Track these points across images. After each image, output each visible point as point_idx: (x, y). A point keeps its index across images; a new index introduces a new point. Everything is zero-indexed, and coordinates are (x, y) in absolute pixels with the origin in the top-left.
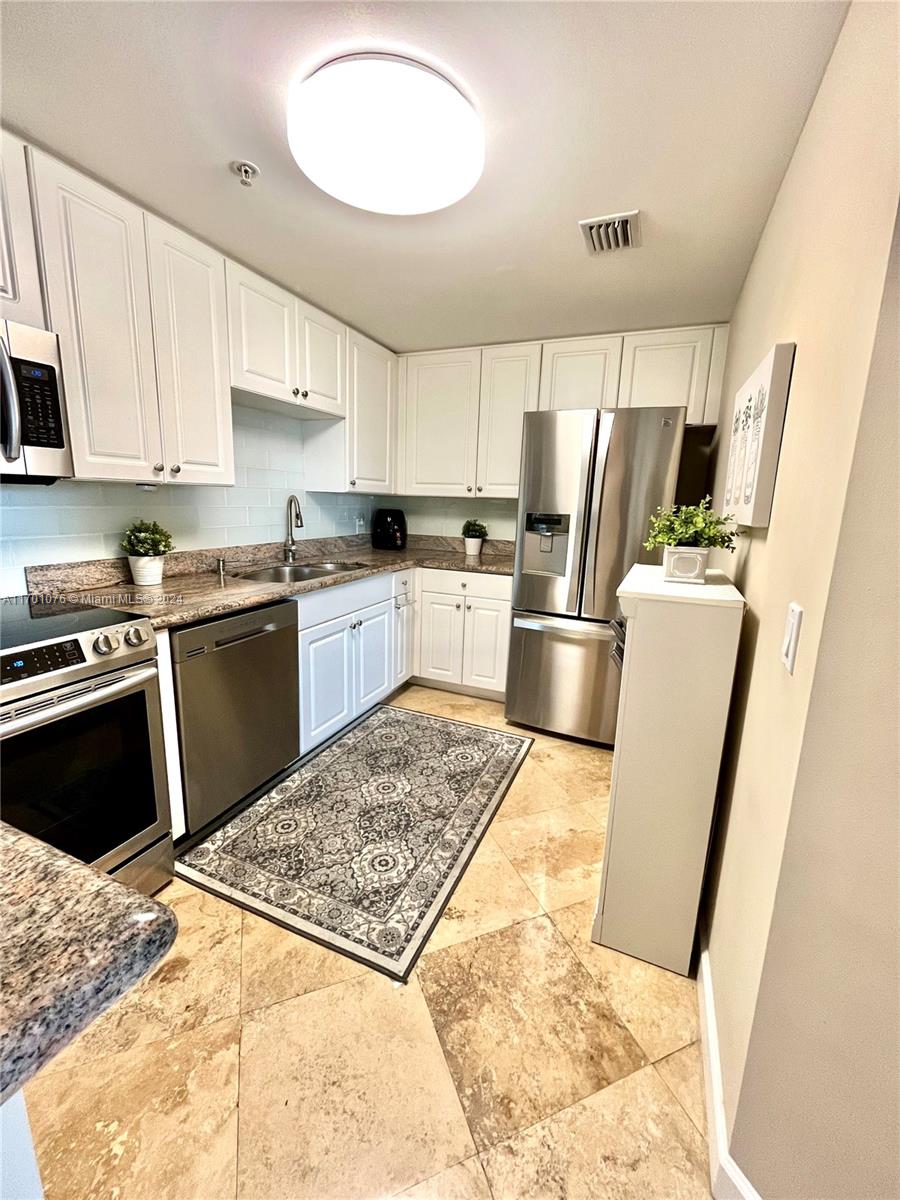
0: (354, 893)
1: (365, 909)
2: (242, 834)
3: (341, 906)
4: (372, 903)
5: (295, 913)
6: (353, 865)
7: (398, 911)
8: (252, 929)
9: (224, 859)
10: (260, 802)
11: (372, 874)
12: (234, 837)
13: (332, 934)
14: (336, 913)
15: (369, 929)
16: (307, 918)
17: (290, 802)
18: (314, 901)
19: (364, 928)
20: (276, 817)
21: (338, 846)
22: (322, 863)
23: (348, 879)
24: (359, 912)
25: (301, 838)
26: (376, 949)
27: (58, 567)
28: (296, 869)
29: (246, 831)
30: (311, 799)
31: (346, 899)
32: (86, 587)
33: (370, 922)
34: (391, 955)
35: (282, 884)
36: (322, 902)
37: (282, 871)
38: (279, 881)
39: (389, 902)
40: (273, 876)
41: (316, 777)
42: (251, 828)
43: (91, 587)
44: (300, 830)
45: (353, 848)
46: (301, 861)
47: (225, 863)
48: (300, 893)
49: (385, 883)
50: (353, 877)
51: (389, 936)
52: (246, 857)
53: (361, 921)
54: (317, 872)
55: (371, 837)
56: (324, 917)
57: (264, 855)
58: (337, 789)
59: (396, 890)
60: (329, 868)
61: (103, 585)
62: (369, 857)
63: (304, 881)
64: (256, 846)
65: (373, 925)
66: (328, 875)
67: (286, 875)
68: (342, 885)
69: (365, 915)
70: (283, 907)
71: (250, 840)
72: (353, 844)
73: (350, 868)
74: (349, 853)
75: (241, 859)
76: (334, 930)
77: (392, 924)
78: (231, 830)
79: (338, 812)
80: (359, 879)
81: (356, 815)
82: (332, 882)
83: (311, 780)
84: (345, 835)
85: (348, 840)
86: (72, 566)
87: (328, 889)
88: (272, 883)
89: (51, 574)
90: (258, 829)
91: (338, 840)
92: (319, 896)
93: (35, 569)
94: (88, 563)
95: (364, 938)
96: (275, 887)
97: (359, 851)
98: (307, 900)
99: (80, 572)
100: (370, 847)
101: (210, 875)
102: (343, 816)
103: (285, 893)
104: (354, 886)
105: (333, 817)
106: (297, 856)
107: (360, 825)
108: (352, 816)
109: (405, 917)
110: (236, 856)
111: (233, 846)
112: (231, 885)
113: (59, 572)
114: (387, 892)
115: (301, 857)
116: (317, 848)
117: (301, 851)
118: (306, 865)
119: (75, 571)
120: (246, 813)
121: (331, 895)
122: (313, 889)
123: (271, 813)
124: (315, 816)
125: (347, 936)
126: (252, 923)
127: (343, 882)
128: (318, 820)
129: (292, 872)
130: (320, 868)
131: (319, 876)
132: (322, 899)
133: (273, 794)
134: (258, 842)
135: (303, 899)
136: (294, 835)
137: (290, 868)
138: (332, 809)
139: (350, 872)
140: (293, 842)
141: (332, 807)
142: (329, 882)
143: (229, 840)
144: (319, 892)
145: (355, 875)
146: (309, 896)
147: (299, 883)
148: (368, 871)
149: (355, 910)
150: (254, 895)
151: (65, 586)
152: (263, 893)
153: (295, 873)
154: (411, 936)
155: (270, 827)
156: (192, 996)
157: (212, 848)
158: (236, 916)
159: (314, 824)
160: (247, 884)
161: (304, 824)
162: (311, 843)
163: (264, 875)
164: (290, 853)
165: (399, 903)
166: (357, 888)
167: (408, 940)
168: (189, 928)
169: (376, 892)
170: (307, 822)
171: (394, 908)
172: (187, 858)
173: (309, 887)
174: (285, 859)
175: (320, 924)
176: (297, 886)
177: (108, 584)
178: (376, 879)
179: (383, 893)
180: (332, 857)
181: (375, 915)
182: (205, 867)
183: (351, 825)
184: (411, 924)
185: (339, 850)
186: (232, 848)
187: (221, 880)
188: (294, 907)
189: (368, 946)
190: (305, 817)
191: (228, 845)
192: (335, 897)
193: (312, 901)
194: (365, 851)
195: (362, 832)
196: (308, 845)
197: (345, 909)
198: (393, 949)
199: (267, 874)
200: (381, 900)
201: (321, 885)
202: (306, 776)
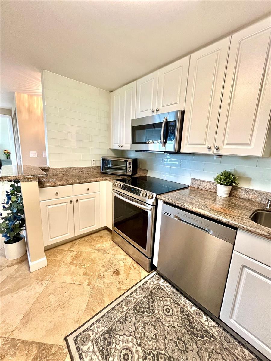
0: (115, 332)
1: (105, 333)
2: (166, 292)
3: (111, 323)
4: (105, 339)
5: (117, 305)
6: (131, 337)
7: (93, 351)
8: (119, 291)
9: (153, 286)
10: (188, 301)
11: (121, 346)
12: (165, 289)
13: (101, 316)
14: (109, 320)
15: (94, 332)
16: (113, 309)
17: (187, 316)
18: (119, 313)
19: (96, 330)
20: (175, 307)
21: (147, 334)
22: (138, 322)
23: (124, 332)
24: (104, 330)
25: (158, 316)
26: (84, 331)
27: (199, 180)
28: (139, 310)
29: (168, 294)
30: (189, 328)
31: (114, 327)
32: (205, 189)
33: (97, 334)
34: (77, 337)
35: (133, 303)
36: (117, 316)
37: (140, 304)
38: (135, 302)
39: (101, 348)
40: (138, 300)
41: (212, 336)
42: (170, 296)
43: (207, 190)
44: (164, 316)
45: (144, 341)
46: (143, 312)
47: (152, 286)
48: (126, 308)
49: (113, 351)
50: (124, 334)
51: (85, 340)
52: (152, 293)
53: (100, 330)
54: (134, 318)
55: (148, 357)
56: (110, 315)
57: (151, 298)
58: (200, 349)
59: (106, 356)
60: (134, 324)
61: (211, 191)
62: (134, 350)
63: (131, 311)
64: (157, 296)
65: (95, 334)
66: (130, 322)
67: (137, 305)
68: (122, 327)
69: (101, 333)
70: (122, 301)
71: (162, 295)
72: (146, 343)
73: (130, 335)
74: (140, 338)
75: (152, 291)
76: (102, 317)
77: (90, 344)
78: (168, 288)
79: (176, 342)
80: (121, 337)
81: (171, 354)
82: (126, 323)
83: (209, 333)
84: (154, 340)
85: (150, 341)
86: (203, 181)
87: (123, 320)
88: (135, 300)
89: (197, 182)
90: (168, 299)
91: (152, 335)
92: (121, 316)
93: (195, 179)
94: (208, 182)
95: (92, 328)
96: (133, 300)
97: (140, 345)
98: (121, 310)
99: (204, 184)
100: (141, 354)
101: (147, 281)
102: (172, 345)
103: (128, 303)
104: (119, 333)
105: (171, 338)
106: (147, 311)
107: (161, 354)
108: (170, 351)
109: (88, 353)
110: (153, 289)
111: (160, 289)
112: (140, 287)
113: (199, 182)
114: (107, 350)
115: (146, 313)
116: (149, 322)
117: (149, 314)
118: (139, 314)
119: (203, 183)
120: (179, 295)
121: (119, 320)
122: (126, 314)
123: (179, 305)
124: (174, 327)
125: (97, 321)
126: (121, 292)
127: (124, 329)
128: (170, 328)
129: (138, 308)
130: (136, 320)
131: (132, 318)
132: (119, 316)
133: (194, 308)
134: (160, 297)
135: (122, 309)
136: (161, 312)
137: (140, 307)
138: (178, 339)
139: (127, 333)
140: (156, 312)
141: (181, 340)
142: (126, 322)
143: (163, 288)
144: (123, 316)
145: (125, 336)
146: (123, 312)
147: (131, 309)
148: (124, 344)
149: (106, 329)
150: (132, 293)
151: (199, 186)
152: (132, 295)
153: (137, 309)
154: (78, 351)
155: (169, 303)
156: (106, 277)
157: (160, 283)
158: (125, 288)
159: (167, 325)
160: (138, 291)
161: (168, 319)
162: (153, 320)
163: (141, 297)
164: (149, 308)
165: (98, 354)
166: (117, 334)
167: (78, 348)
168: (128, 276)
169: (110, 344)
170: (169, 321)
171: (96, 350)
172: (157, 275)
173: (127, 313)
174: (147, 306)
175: (107, 313)
176: (130, 308)
177: (212, 191)
178: (118, 347)
179: (107, 347)
180: (141, 328)
181: (99, 337)
182: (151, 280)
183: (162, 347)
184: (83, 354)
185: (144, 333)
186: (158, 288)
187: (143, 284)
188: (120, 305)
189: (87, 329)
190: (173, 321)
191: (160, 287)
192: (117, 322)
193: (119, 312)
194: (139, 348)
195: (155, 353)
196: (152, 318)
197: (109, 325)
198: (79, 339)
199: (140, 299)
200: (104, 344)
201: (126, 318)
202: (214, 330)
